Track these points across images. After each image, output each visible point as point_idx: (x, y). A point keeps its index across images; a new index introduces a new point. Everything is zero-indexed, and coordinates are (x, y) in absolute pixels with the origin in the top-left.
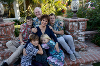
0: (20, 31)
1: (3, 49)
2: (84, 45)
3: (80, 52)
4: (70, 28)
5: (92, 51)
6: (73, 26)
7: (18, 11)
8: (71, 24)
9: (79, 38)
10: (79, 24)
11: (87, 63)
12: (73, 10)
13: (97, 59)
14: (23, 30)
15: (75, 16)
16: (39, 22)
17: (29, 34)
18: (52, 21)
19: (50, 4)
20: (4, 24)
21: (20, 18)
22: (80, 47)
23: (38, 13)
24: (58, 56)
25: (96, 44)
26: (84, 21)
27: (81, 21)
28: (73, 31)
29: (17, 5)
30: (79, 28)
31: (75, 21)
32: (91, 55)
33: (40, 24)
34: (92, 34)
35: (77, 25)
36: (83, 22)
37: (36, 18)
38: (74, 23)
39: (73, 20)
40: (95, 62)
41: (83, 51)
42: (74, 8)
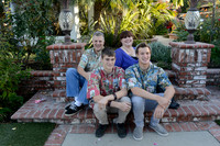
2: (204, 90)
3: (195, 101)
4: (180, 58)
5: (217, 101)
6: (186, 56)
8: (182, 51)
9: (196, 78)
10: (196, 53)
12: (187, 27)
15: (191, 39)
20: (75, 45)
22: (196, 92)
26: (206, 48)
27: (200, 48)
28: (186, 64)
30: (196, 59)
31: (190, 48)
32: (214, 107)
35: (192, 53)
36: (205, 50)
38: (188, 51)
39: (187, 45)
40: (219, 118)
41: (201, 100)
42: (190, 25)
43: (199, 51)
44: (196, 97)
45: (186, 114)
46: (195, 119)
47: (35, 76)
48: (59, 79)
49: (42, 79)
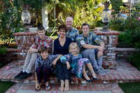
2: (113, 62)
5: (122, 70)
7: (47, 19)
9: (108, 54)
10: (108, 38)
12: (103, 21)
13: (123, 78)
20: (30, 33)
21: (48, 28)
22: (107, 64)
29: (46, 13)
30: (108, 42)
31: (104, 34)
32: (118, 74)
36: (114, 36)
39: (102, 33)
40: (121, 82)
41: (111, 69)
42: (105, 20)
43: (110, 37)
44: (108, 67)
46: (105, 82)
47: (10, 52)
48: (21, 54)
49: (14, 53)
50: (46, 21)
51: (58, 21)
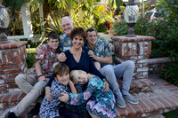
0: (37, 57)
1: (5, 90)
2: (148, 82)
3: (140, 94)
4: (123, 52)
5: (161, 91)
6: (129, 50)
7: (29, 23)
8: (124, 45)
9: (139, 70)
10: (138, 46)
11: (154, 112)
12: (128, 21)
13: (170, 105)
14: (42, 56)
15: (132, 32)
16: (69, 42)
17: (53, 63)
18: (92, 40)
19: (86, 12)
21: (32, 35)
22: (140, 85)
23: (66, 27)
24: (106, 99)
25: (167, 80)
26: (147, 40)
27: (141, 41)
28: (129, 57)
30: (138, 52)
31: (132, 41)
32: (159, 99)
33: (71, 46)
34: (159, 64)
35: (135, 47)
36: (146, 43)
37: (65, 35)
38: (130, 44)
39: (130, 38)
40: (166, 111)
41: (146, 92)
42: (130, 19)
43: (141, 44)
44: (141, 89)
45: (135, 112)
50: (28, 26)
51: (47, 25)
